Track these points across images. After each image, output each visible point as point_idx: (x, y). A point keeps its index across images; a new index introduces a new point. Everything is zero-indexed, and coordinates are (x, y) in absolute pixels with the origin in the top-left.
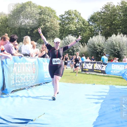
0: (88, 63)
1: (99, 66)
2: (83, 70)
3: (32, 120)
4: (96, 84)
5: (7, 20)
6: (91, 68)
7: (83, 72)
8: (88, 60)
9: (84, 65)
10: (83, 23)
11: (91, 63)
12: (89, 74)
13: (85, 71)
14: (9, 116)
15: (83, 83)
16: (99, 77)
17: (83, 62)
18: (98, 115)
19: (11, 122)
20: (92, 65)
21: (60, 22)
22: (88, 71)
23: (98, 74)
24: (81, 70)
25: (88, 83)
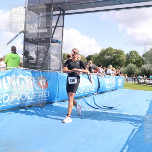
0: (142, 79)
1: (148, 81)
2: (139, 83)
3: (113, 108)
4: (147, 90)
5: (98, 57)
6: (144, 82)
7: (139, 84)
8: (142, 78)
9: (139, 80)
10: (139, 57)
11: (144, 79)
12: (142, 85)
13: (140, 83)
14: (101, 105)
15: (140, 90)
16: (148, 87)
17: (139, 79)
18: (149, 107)
19: (102, 108)
20: (144, 80)
21: (126, 57)
22: (141, 84)
23: (147, 85)
24: (137, 83)
25: (142, 90)
